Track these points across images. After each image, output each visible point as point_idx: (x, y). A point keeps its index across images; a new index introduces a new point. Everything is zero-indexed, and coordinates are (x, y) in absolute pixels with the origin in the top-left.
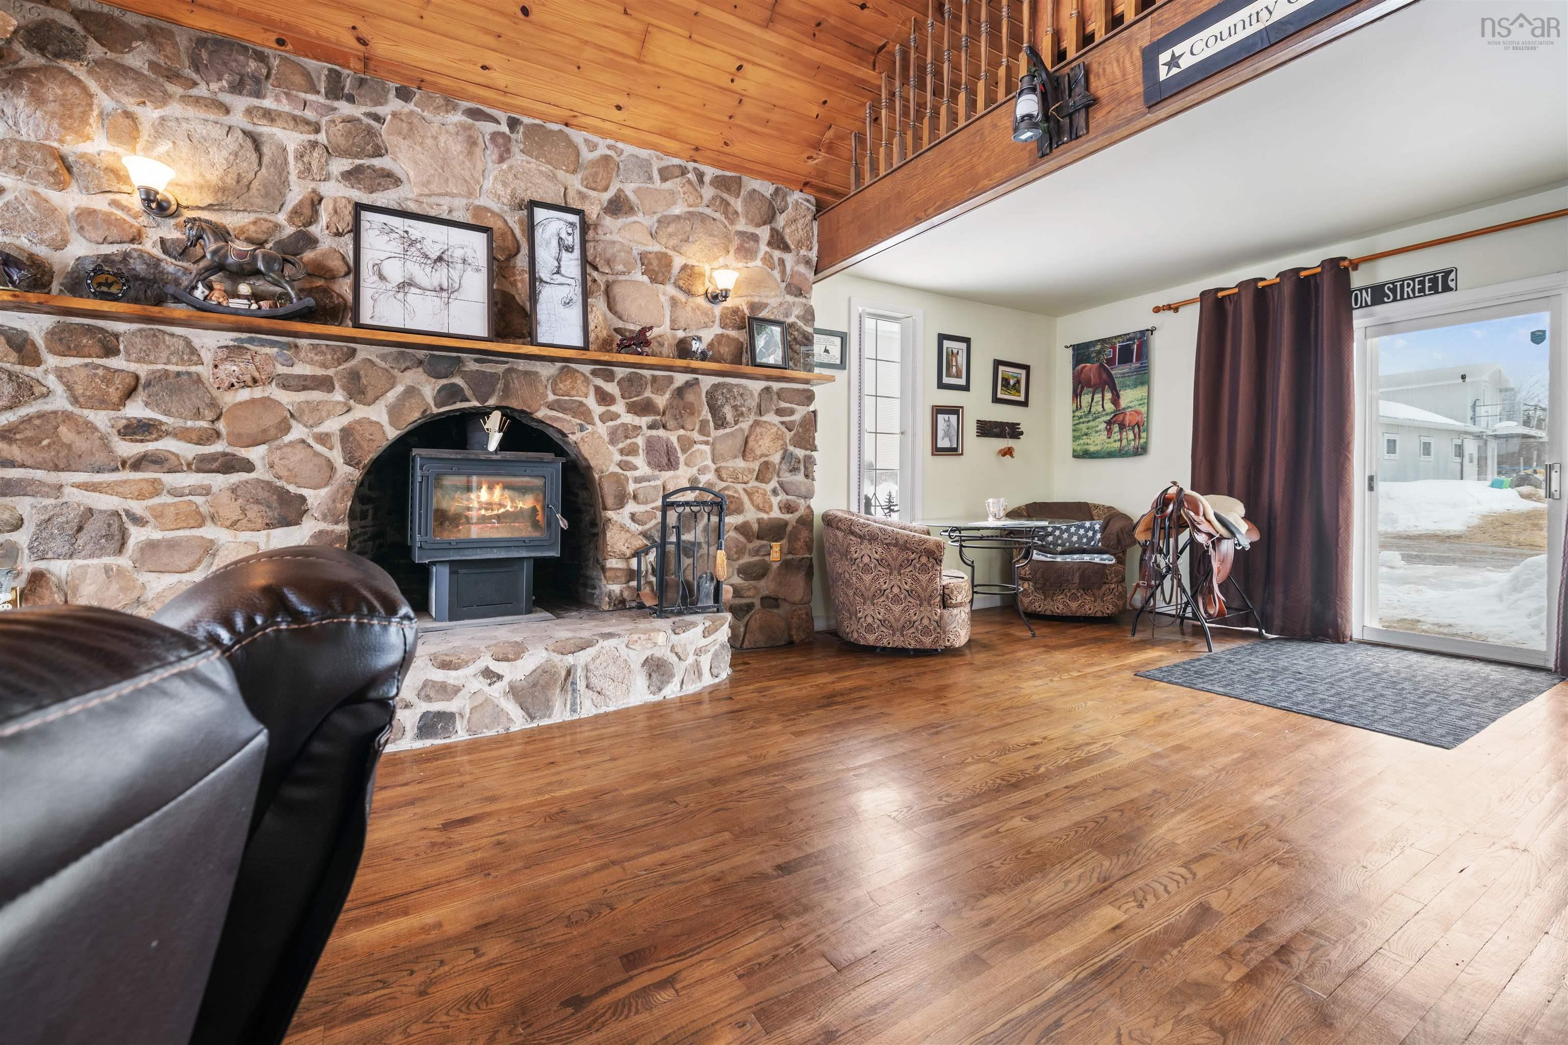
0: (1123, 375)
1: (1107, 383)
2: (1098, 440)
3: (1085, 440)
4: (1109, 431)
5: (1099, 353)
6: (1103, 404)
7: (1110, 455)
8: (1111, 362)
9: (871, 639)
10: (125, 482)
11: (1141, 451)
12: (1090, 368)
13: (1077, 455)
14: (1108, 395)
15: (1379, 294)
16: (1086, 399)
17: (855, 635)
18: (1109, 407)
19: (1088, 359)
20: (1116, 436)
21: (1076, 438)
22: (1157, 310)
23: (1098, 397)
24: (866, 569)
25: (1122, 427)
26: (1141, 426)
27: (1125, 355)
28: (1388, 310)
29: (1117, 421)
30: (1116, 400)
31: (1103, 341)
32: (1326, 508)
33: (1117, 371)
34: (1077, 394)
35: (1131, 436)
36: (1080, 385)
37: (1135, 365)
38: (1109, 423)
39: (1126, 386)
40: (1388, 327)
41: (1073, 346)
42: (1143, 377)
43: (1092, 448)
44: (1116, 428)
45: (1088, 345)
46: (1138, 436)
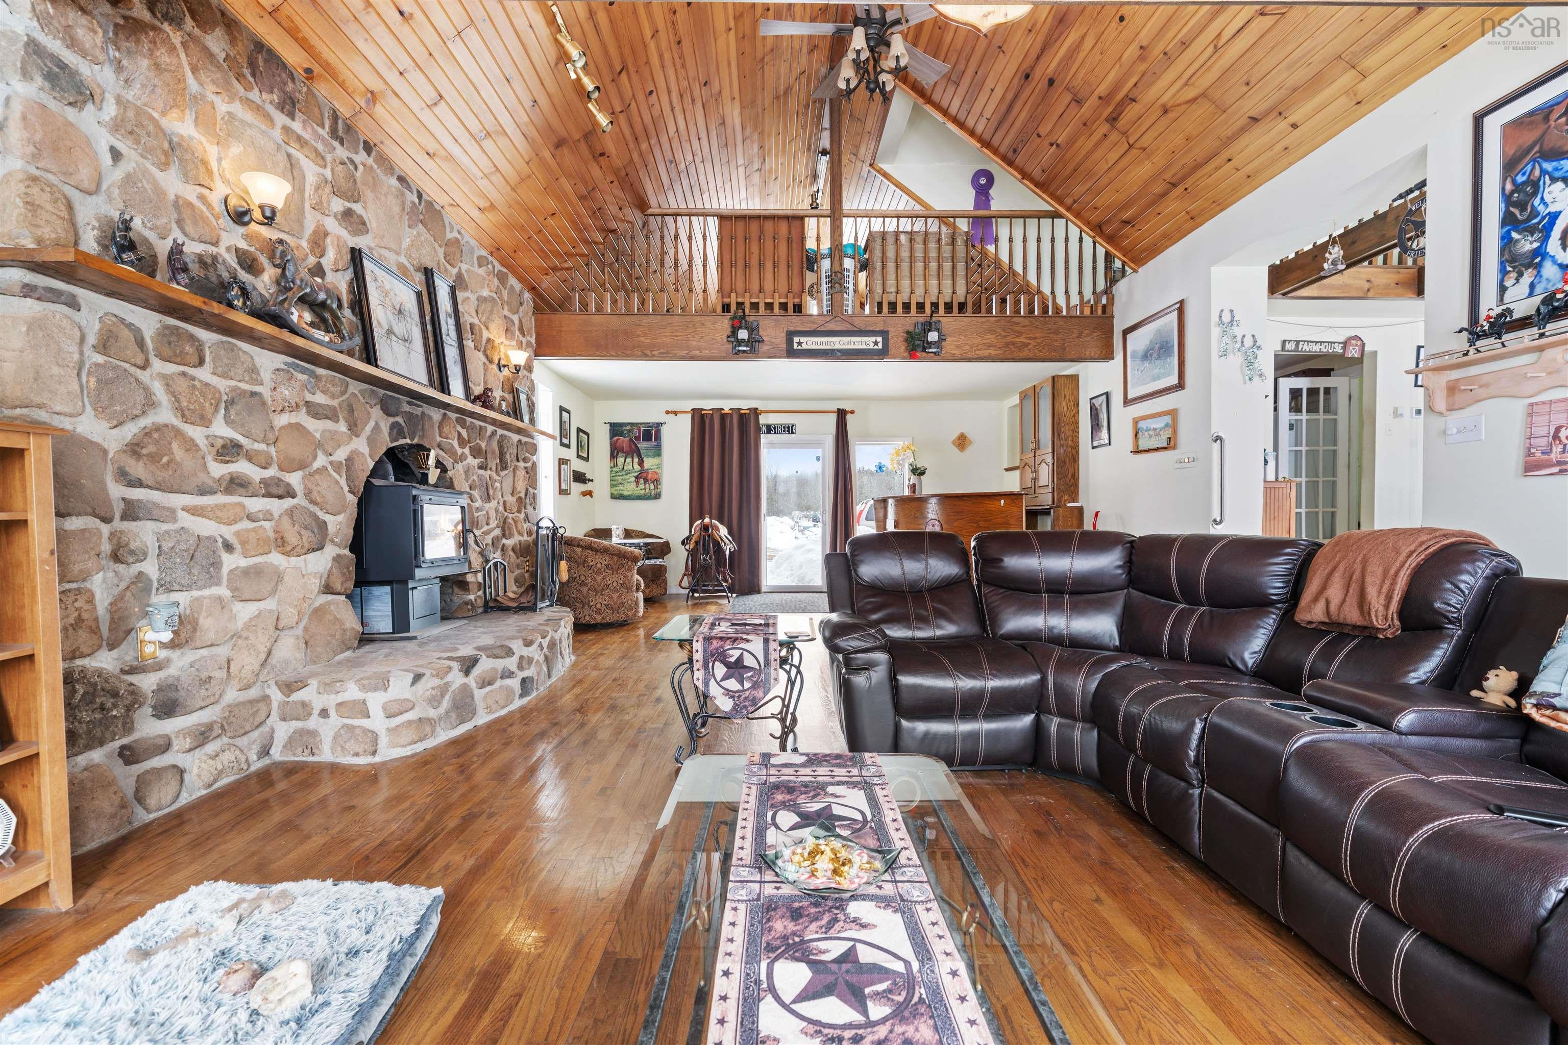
0: (647, 448)
1: (634, 451)
2: (630, 488)
3: (621, 487)
4: (637, 483)
5: (629, 431)
6: (631, 464)
7: (639, 498)
8: (637, 438)
9: (599, 619)
10: (224, 505)
11: (657, 496)
12: (623, 440)
13: (613, 497)
14: (636, 460)
15: (769, 429)
16: (620, 460)
17: (587, 618)
18: (637, 467)
19: (621, 434)
20: (642, 486)
21: (612, 486)
22: (667, 412)
23: (629, 460)
24: (599, 572)
25: (646, 481)
26: (657, 481)
27: (647, 436)
28: (772, 437)
29: (642, 476)
30: (641, 463)
31: (632, 424)
32: (753, 532)
33: (642, 445)
34: (613, 456)
35: (652, 487)
36: (615, 452)
37: (654, 443)
38: (637, 477)
39: (648, 456)
40: (772, 445)
41: (611, 424)
42: (657, 451)
43: (626, 493)
44: (642, 481)
45: (622, 425)
46: (656, 488)
